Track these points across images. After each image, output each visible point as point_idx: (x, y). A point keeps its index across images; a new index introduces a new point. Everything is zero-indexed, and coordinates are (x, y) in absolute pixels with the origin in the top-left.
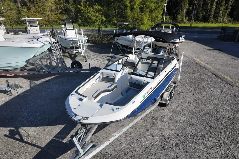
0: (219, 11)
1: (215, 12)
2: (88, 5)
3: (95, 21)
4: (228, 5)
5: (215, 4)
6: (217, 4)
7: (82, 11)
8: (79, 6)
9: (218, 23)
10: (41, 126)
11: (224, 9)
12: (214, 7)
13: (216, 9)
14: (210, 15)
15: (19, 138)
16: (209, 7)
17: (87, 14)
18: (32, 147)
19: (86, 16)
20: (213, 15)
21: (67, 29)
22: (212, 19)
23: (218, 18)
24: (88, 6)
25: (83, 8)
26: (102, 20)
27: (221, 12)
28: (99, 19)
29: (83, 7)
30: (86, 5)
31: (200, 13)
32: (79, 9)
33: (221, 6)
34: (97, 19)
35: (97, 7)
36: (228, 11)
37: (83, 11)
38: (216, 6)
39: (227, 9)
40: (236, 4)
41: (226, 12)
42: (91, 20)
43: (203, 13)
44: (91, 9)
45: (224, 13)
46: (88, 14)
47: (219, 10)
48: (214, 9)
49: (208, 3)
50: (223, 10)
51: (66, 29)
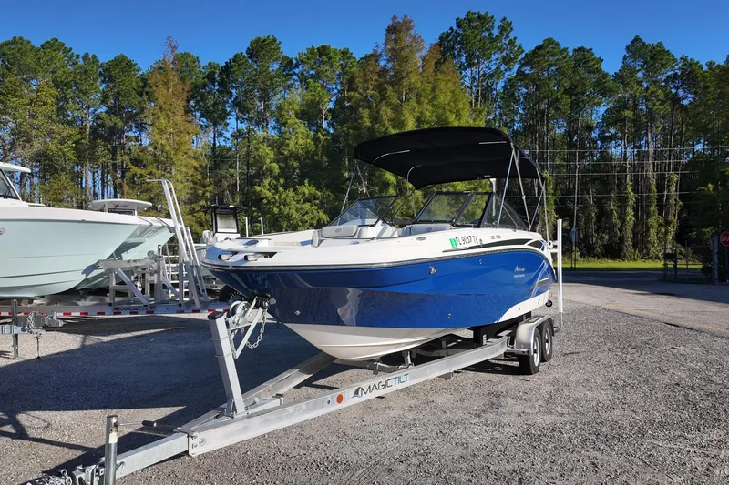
0: (648, 231)
1: (635, 233)
2: (281, 186)
3: (300, 224)
4: (667, 214)
5: (630, 211)
6: (636, 210)
7: (265, 201)
8: (258, 188)
9: (650, 261)
10: (98, 409)
11: (660, 225)
12: (630, 218)
13: (635, 225)
14: (622, 239)
15: (13, 431)
16: (615, 219)
17: (278, 207)
18: (54, 447)
19: (276, 211)
20: (633, 239)
21: (219, 230)
22: (631, 249)
23: (647, 248)
24: (281, 189)
25: (269, 194)
26: (319, 221)
27: (652, 232)
28: (312, 219)
29: (269, 190)
30: (276, 186)
31: (593, 236)
32: (258, 194)
33: (649, 215)
34: (305, 217)
35: (307, 189)
36: (672, 230)
37: (269, 201)
38: (636, 216)
39: (668, 223)
40: (689, 215)
41: (666, 233)
42: (288, 221)
43: (601, 238)
44: (291, 194)
45: (660, 235)
46: (282, 207)
47: (647, 226)
48: (632, 223)
49: (612, 211)
50: (656, 225)
51: (216, 232)
